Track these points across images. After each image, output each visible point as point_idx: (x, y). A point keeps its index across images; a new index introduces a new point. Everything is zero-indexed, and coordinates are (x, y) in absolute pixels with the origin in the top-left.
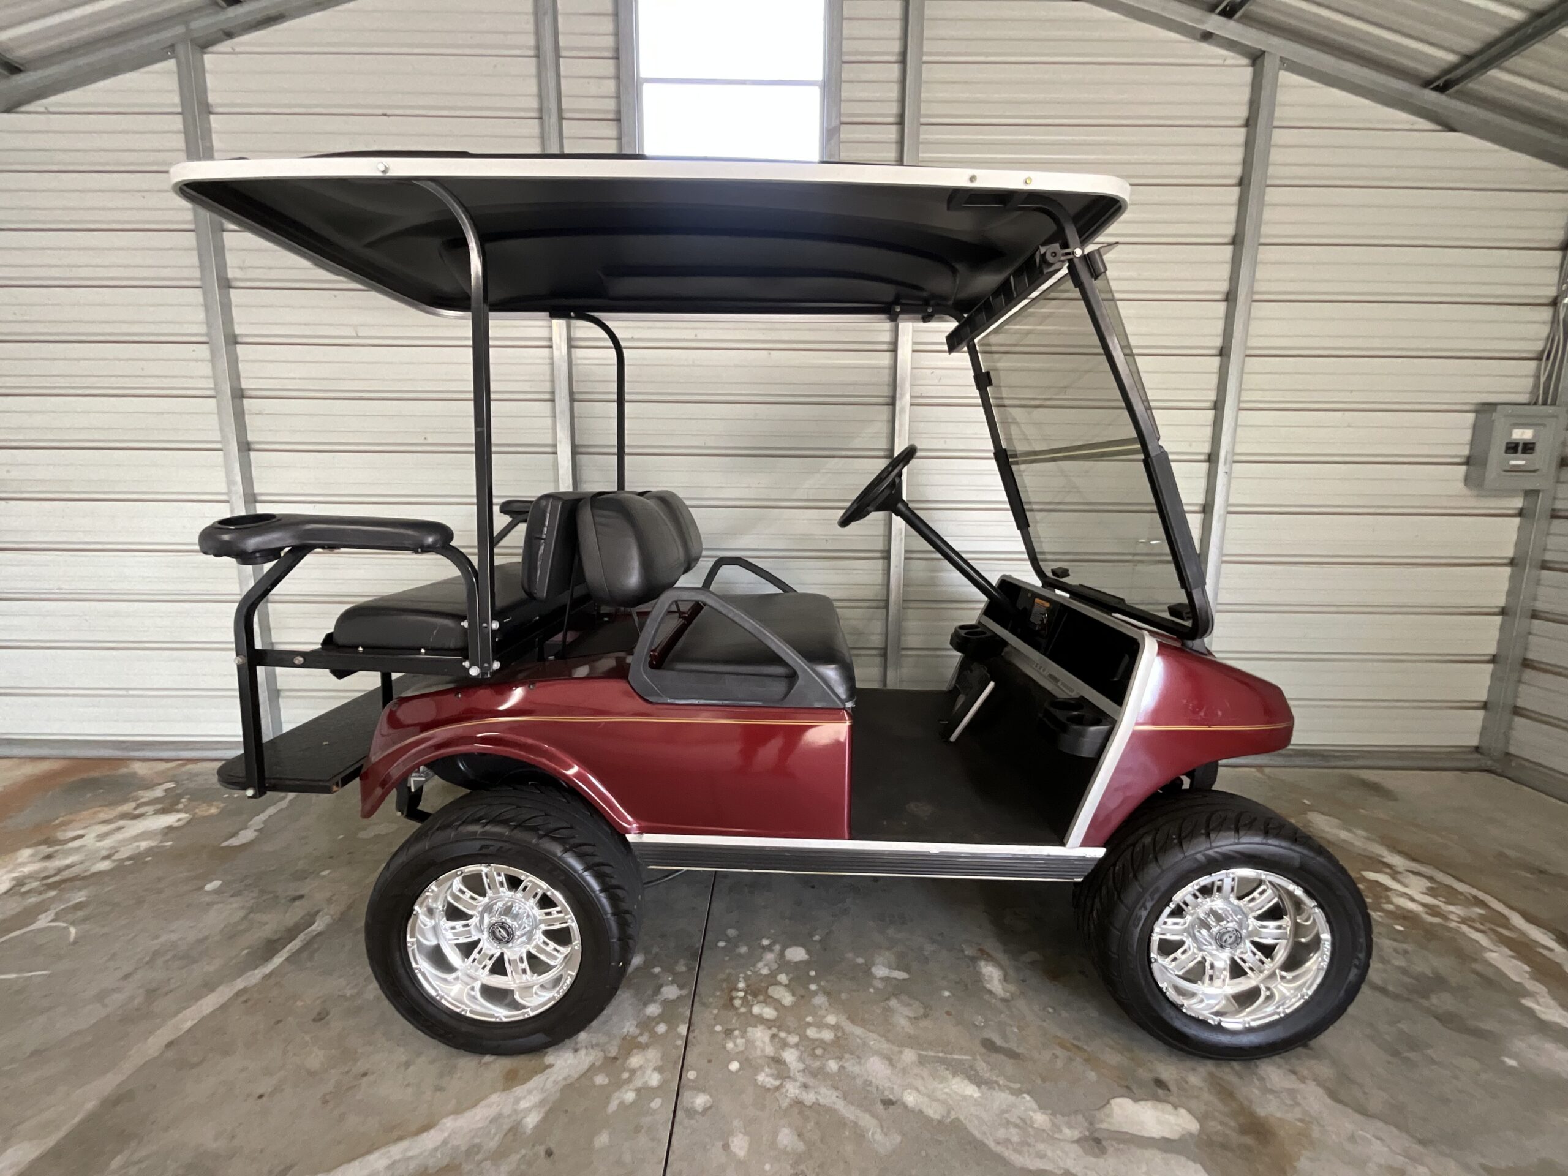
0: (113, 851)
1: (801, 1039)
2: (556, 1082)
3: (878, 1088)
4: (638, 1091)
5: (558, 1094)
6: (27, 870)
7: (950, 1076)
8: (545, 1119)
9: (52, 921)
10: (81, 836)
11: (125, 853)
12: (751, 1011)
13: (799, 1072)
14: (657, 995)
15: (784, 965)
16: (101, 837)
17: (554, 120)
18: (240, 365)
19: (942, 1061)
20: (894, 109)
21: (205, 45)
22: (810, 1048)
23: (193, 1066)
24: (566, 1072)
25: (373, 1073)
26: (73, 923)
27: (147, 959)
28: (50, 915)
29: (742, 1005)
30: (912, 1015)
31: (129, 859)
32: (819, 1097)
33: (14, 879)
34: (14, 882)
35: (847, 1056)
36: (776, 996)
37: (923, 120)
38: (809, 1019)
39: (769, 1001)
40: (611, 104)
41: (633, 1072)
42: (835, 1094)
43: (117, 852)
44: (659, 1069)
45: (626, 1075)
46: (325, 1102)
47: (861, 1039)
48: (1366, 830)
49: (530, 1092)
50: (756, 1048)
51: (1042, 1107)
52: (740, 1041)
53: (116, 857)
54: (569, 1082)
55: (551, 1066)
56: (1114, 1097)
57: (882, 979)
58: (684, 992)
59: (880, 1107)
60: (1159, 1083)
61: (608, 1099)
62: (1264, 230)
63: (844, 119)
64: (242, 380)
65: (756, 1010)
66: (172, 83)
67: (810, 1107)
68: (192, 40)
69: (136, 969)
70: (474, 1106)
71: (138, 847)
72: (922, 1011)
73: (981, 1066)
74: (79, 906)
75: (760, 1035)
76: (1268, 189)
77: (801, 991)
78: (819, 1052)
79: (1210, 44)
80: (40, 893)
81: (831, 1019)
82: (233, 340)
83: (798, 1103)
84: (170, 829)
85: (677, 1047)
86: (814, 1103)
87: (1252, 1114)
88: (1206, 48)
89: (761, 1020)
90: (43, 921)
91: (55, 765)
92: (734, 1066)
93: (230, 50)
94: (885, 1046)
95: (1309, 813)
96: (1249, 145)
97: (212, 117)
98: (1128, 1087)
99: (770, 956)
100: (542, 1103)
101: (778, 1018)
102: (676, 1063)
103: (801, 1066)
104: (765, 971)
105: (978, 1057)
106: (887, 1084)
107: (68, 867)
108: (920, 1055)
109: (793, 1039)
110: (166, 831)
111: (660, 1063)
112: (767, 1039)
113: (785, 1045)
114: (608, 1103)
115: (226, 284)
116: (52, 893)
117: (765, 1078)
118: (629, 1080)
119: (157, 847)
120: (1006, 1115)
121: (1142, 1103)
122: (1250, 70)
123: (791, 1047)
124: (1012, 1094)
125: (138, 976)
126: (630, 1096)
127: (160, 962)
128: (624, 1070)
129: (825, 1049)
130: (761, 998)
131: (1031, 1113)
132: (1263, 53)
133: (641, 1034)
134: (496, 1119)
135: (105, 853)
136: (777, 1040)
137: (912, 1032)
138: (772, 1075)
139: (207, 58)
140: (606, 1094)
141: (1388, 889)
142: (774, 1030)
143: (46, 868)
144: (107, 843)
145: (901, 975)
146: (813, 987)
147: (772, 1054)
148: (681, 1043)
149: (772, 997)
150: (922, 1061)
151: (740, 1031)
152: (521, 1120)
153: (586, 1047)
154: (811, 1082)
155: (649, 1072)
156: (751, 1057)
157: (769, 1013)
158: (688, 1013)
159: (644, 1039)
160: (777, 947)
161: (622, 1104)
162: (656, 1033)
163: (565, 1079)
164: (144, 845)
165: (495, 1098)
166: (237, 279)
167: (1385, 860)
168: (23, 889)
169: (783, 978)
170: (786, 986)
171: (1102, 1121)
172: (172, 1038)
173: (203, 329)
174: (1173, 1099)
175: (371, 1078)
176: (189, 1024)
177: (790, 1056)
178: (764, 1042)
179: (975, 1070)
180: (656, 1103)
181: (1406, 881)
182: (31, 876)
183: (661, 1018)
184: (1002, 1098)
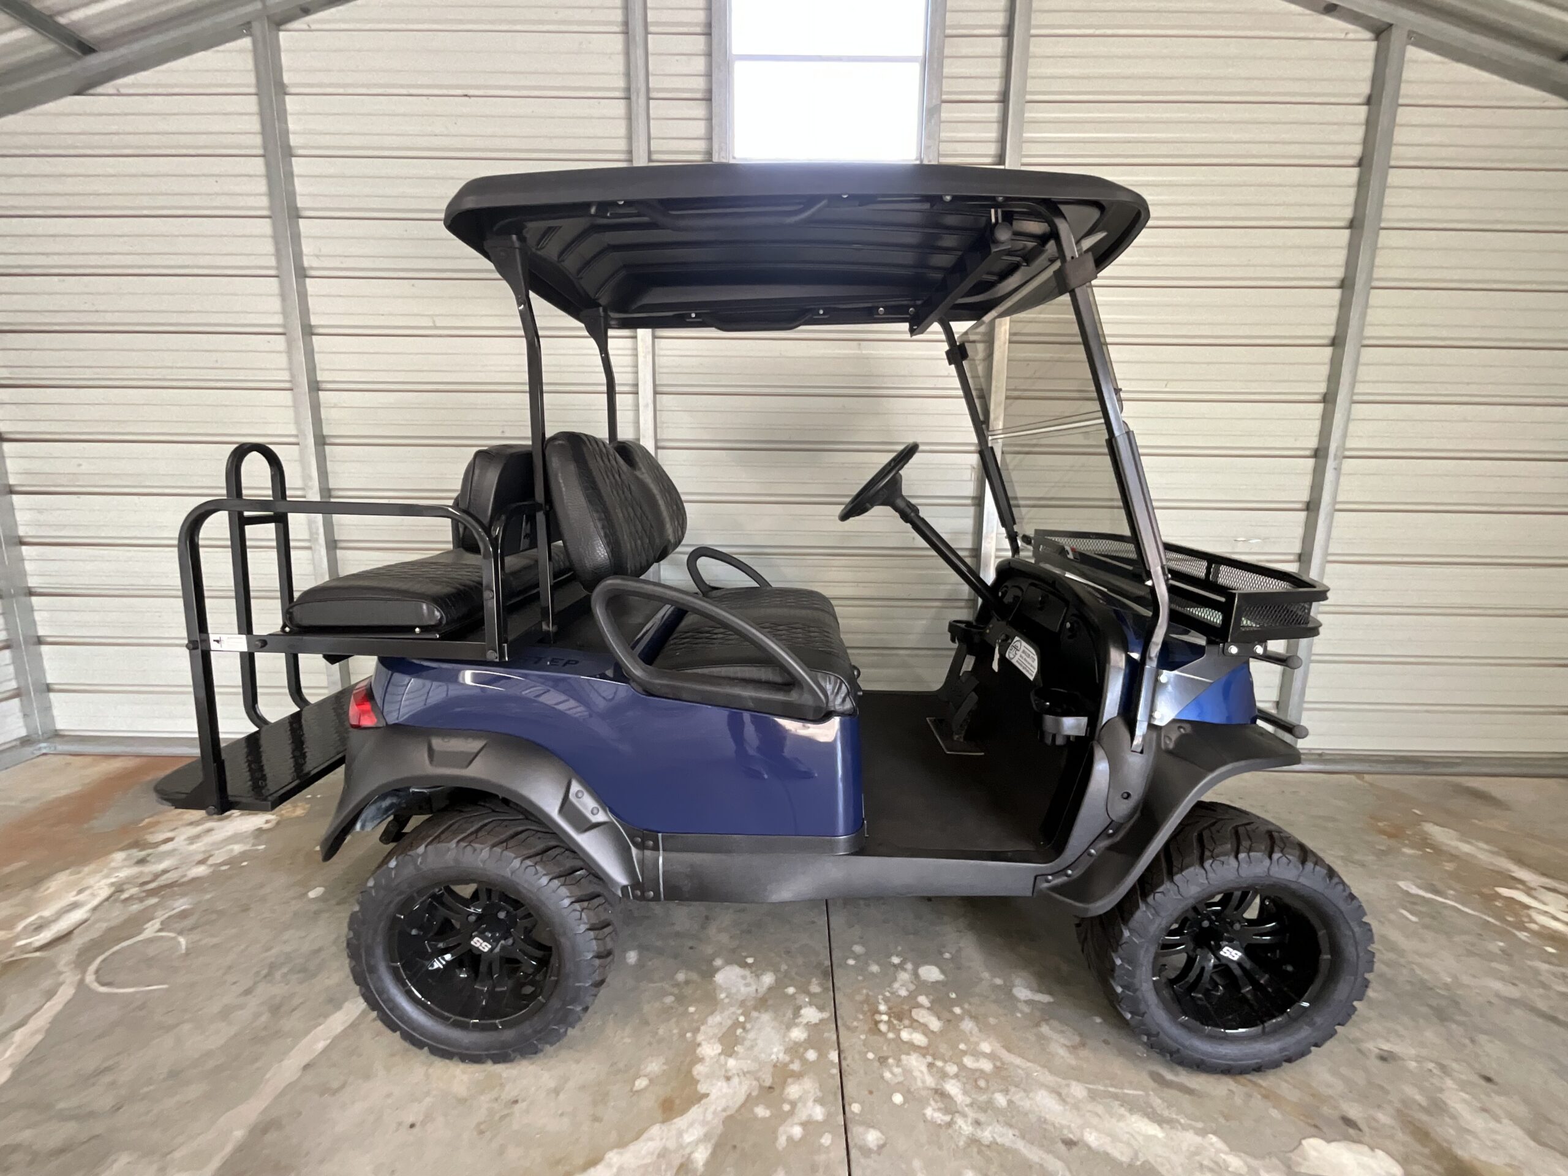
0: (207, 855)
1: (960, 1070)
2: (715, 1113)
3: (1054, 1127)
4: (804, 1125)
5: (721, 1127)
6: (123, 874)
7: (1127, 1114)
8: (714, 1154)
9: (160, 930)
10: (171, 839)
11: (219, 857)
12: (899, 1036)
13: (967, 1106)
14: (797, 1018)
15: (922, 987)
16: (192, 840)
17: (642, 100)
18: (316, 356)
19: (1115, 1097)
20: (996, 86)
21: (280, 22)
22: (972, 1079)
23: (334, 1092)
24: (723, 1103)
25: (524, 1101)
26: (181, 933)
27: (264, 972)
28: (155, 924)
29: (889, 1030)
30: (1068, 1043)
31: (223, 864)
32: (995, 1135)
33: (112, 884)
34: (113, 889)
35: (1013, 1089)
36: (921, 1021)
37: (1029, 97)
38: (962, 1046)
39: (915, 1025)
40: (700, 83)
41: (794, 1104)
42: (1010, 1132)
43: (211, 856)
44: (819, 1101)
45: (787, 1107)
46: (481, 1132)
47: (1023, 1070)
48: (1487, 843)
49: (691, 1125)
50: (915, 1079)
51: (1234, 1149)
52: (897, 1070)
53: (210, 862)
54: (729, 1113)
55: (706, 1095)
56: (1304, 1138)
57: (1026, 1002)
58: (825, 1015)
59: (1062, 1148)
60: (1348, 1122)
61: (774, 1132)
62: (1386, 213)
63: (944, 97)
64: (318, 373)
65: (905, 1035)
66: (247, 62)
67: (988, 1146)
68: (268, 17)
69: (255, 983)
70: (637, 1137)
71: (232, 850)
72: (1077, 1039)
73: (1156, 1102)
74: (183, 915)
75: (916, 1063)
76: (1391, 171)
77: (946, 1015)
78: (982, 1083)
79: (1332, 16)
80: (141, 900)
81: (986, 1047)
82: (309, 331)
83: (974, 1141)
84: (260, 831)
85: (833, 1076)
86: (991, 1143)
87: (1455, 1158)
88: (1329, 21)
89: (912, 1047)
90: (151, 930)
91: (130, 763)
92: (898, 1098)
93: (305, 27)
94: (1049, 1078)
95: (1423, 823)
96: (1371, 124)
97: (288, 98)
98: (1316, 1126)
99: (904, 976)
100: (706, 1137)
101: (929, 1045)
102: (835, 1094)
103: (968, 1100)
104: (903, 993)
105: (1151, 1093)
106: (1064, 1122)
107: (165, 872)
108: (1089, 1090)
109: (952, 1069)
110: (257, 832)
111: (819, 1094)
112: (924, 1069)
113: (944, 1075)
114: (776, 1139)
115: (302, 274)
116: (153, 901)
117: (932, 1113)
118: (792, 1113)
119: (249, 851)
120: (1197, 1158)
121: (1334, 1144)
122: (1373, 45)
123: (952, 1078)
124: (1197, 1134)
125: (259, 990)
126: (797, 1131)
127: (278, 975)
128: (784, 1101)
129: (987, 1081)
130: (907, 1022)
131: (1223, 1156)
132: (1391, 25)
133: (792, 1062)
134: (663, 1154)
135: (200, 857)
136: (935, 1069)
137: (1073, 1062)
138: (939, 1109)
139: (282, 35)
140: (771, 1128)
141: (1528, 907)
142: (929, 1059)
143: (141, 874)
144: (199, 846)
145: (1045, 998)
146: (957, 1010)
147: (933, 1085)
148: (835, 1071)
149: (917, 1021)
150: (1093, 1096)
151: (894, 1059)
152: (690, 1154)
153: (738, 1075)
154: (982, 1118)
155: (810, 1103)
156: (912, 1090)
157: (919, 1039)
158: (835, 1037)
159: (796, 1066)
160: (909, 966)
161: (790, 1139)
162: (807, 1060)
163: (724, 1110)
164: (237, 848)
165: (655, 1130)
166: (312, 268)
167: (1513, 874)
168: (125, 895)
169: (923, 1000)
170: (928, 1009)
171: (1299, 1164)
172: (306, 1060)
173: (278, 319)
174: (1366, 1139)
175: (522, 1106)
176: (321, 1045)
177: (953, 1088)
178: (922, 1072)
179: (1152, 1107)
180: (826, 1140)
181: (1544, 898)
182: (129, 881)
183: (809, 1043)
184: (1189, 1139)
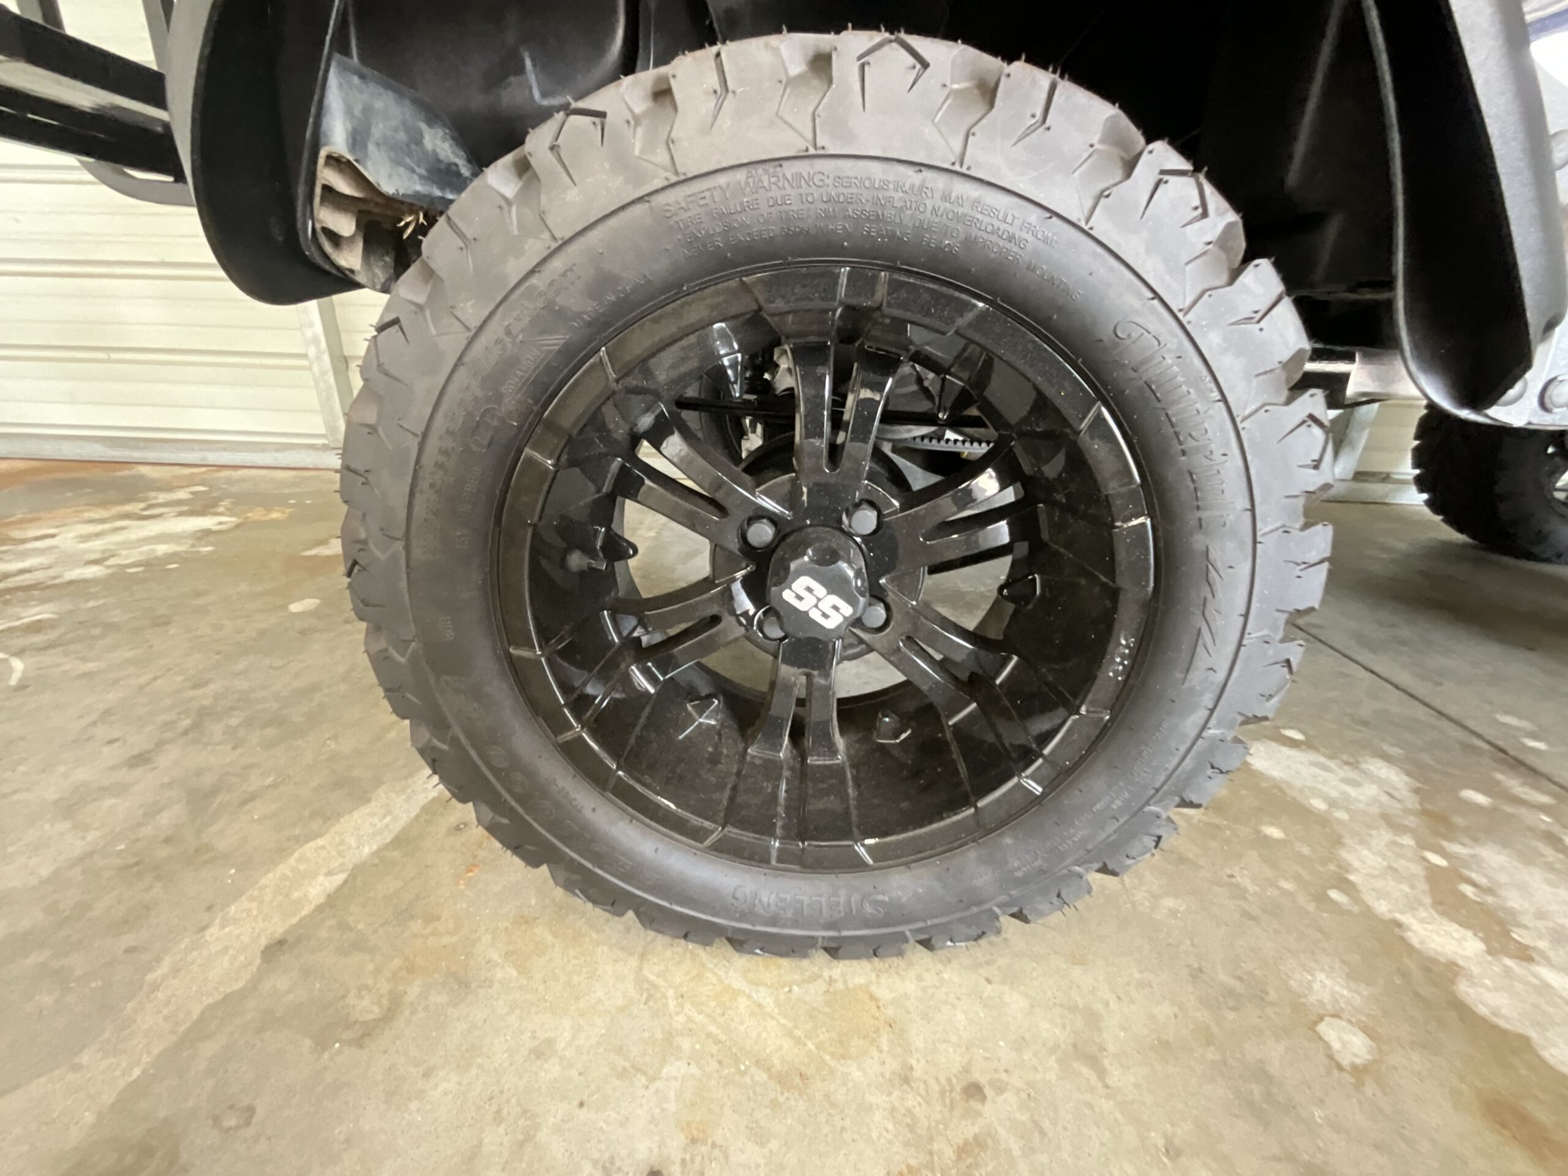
0: (109, 554)
10: (53, 536)
11: (129, 558)
31: (135, 565)
43: (116, 555)
53: (112, 562)
71: (153, 551)
107: (22, 571)
110: (199, 534)
119: (186, 552)
125: (168, 758)
135: (93, 557)
144: (97, 544)
164: (162, 549)
